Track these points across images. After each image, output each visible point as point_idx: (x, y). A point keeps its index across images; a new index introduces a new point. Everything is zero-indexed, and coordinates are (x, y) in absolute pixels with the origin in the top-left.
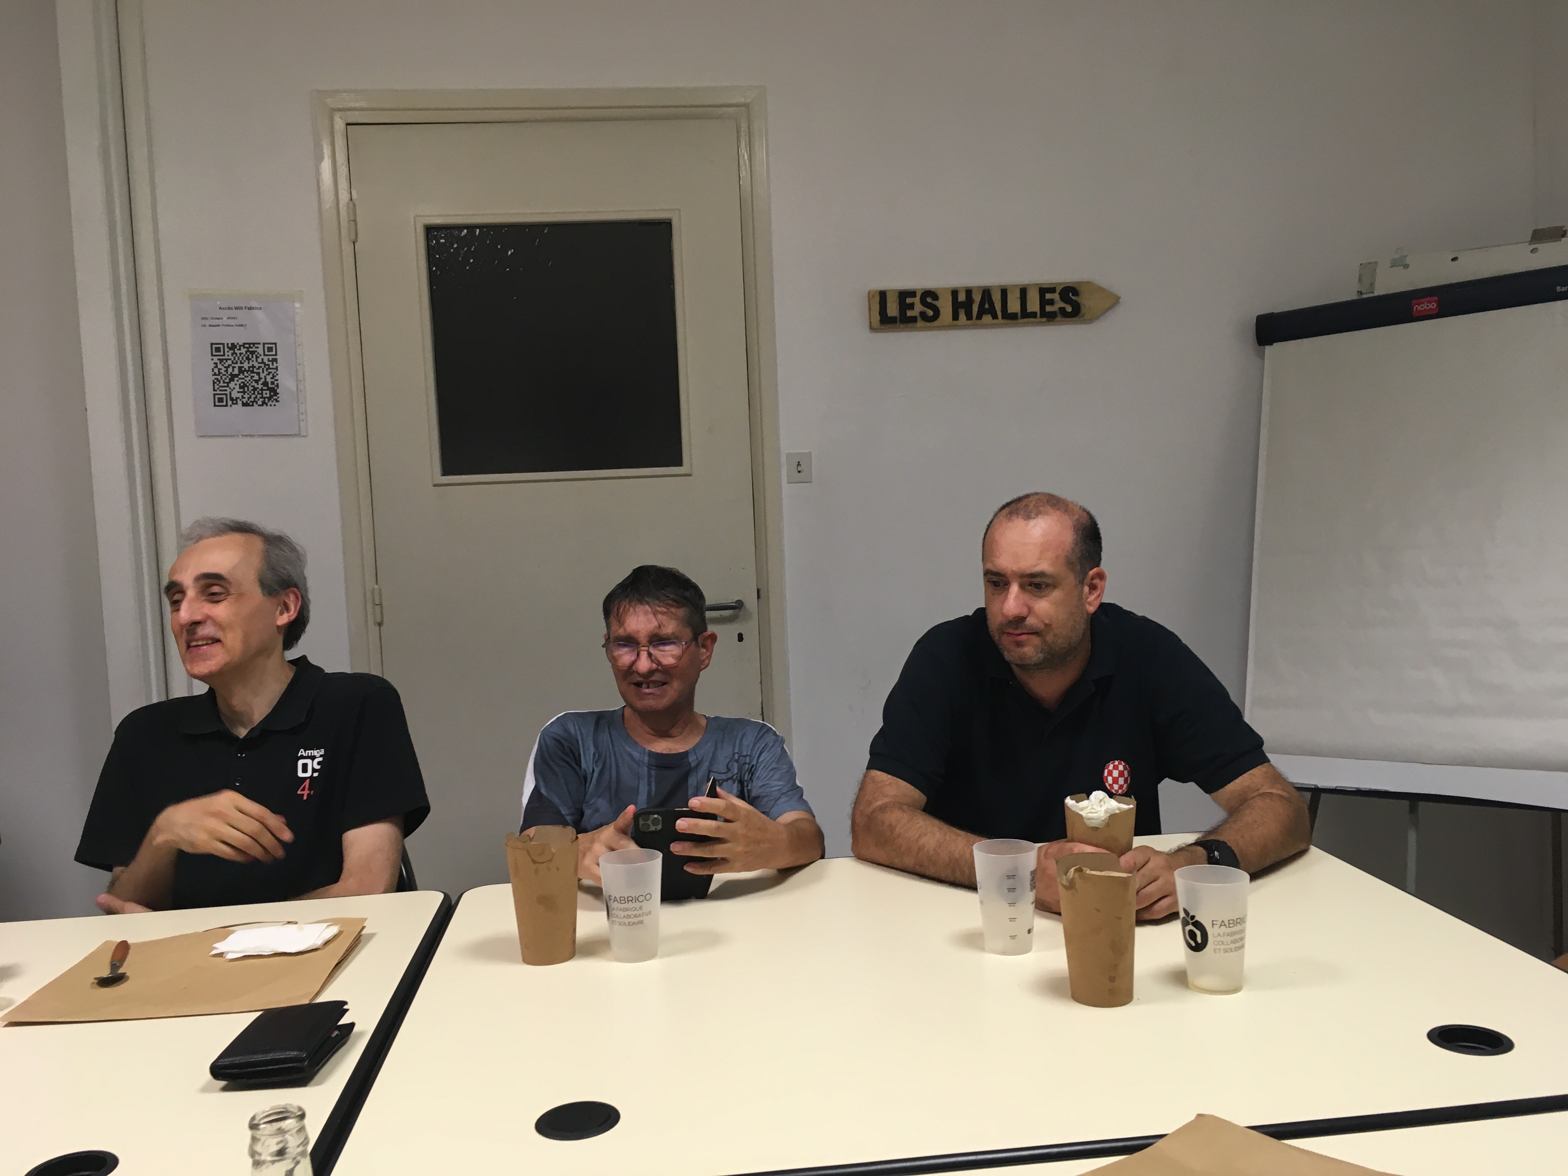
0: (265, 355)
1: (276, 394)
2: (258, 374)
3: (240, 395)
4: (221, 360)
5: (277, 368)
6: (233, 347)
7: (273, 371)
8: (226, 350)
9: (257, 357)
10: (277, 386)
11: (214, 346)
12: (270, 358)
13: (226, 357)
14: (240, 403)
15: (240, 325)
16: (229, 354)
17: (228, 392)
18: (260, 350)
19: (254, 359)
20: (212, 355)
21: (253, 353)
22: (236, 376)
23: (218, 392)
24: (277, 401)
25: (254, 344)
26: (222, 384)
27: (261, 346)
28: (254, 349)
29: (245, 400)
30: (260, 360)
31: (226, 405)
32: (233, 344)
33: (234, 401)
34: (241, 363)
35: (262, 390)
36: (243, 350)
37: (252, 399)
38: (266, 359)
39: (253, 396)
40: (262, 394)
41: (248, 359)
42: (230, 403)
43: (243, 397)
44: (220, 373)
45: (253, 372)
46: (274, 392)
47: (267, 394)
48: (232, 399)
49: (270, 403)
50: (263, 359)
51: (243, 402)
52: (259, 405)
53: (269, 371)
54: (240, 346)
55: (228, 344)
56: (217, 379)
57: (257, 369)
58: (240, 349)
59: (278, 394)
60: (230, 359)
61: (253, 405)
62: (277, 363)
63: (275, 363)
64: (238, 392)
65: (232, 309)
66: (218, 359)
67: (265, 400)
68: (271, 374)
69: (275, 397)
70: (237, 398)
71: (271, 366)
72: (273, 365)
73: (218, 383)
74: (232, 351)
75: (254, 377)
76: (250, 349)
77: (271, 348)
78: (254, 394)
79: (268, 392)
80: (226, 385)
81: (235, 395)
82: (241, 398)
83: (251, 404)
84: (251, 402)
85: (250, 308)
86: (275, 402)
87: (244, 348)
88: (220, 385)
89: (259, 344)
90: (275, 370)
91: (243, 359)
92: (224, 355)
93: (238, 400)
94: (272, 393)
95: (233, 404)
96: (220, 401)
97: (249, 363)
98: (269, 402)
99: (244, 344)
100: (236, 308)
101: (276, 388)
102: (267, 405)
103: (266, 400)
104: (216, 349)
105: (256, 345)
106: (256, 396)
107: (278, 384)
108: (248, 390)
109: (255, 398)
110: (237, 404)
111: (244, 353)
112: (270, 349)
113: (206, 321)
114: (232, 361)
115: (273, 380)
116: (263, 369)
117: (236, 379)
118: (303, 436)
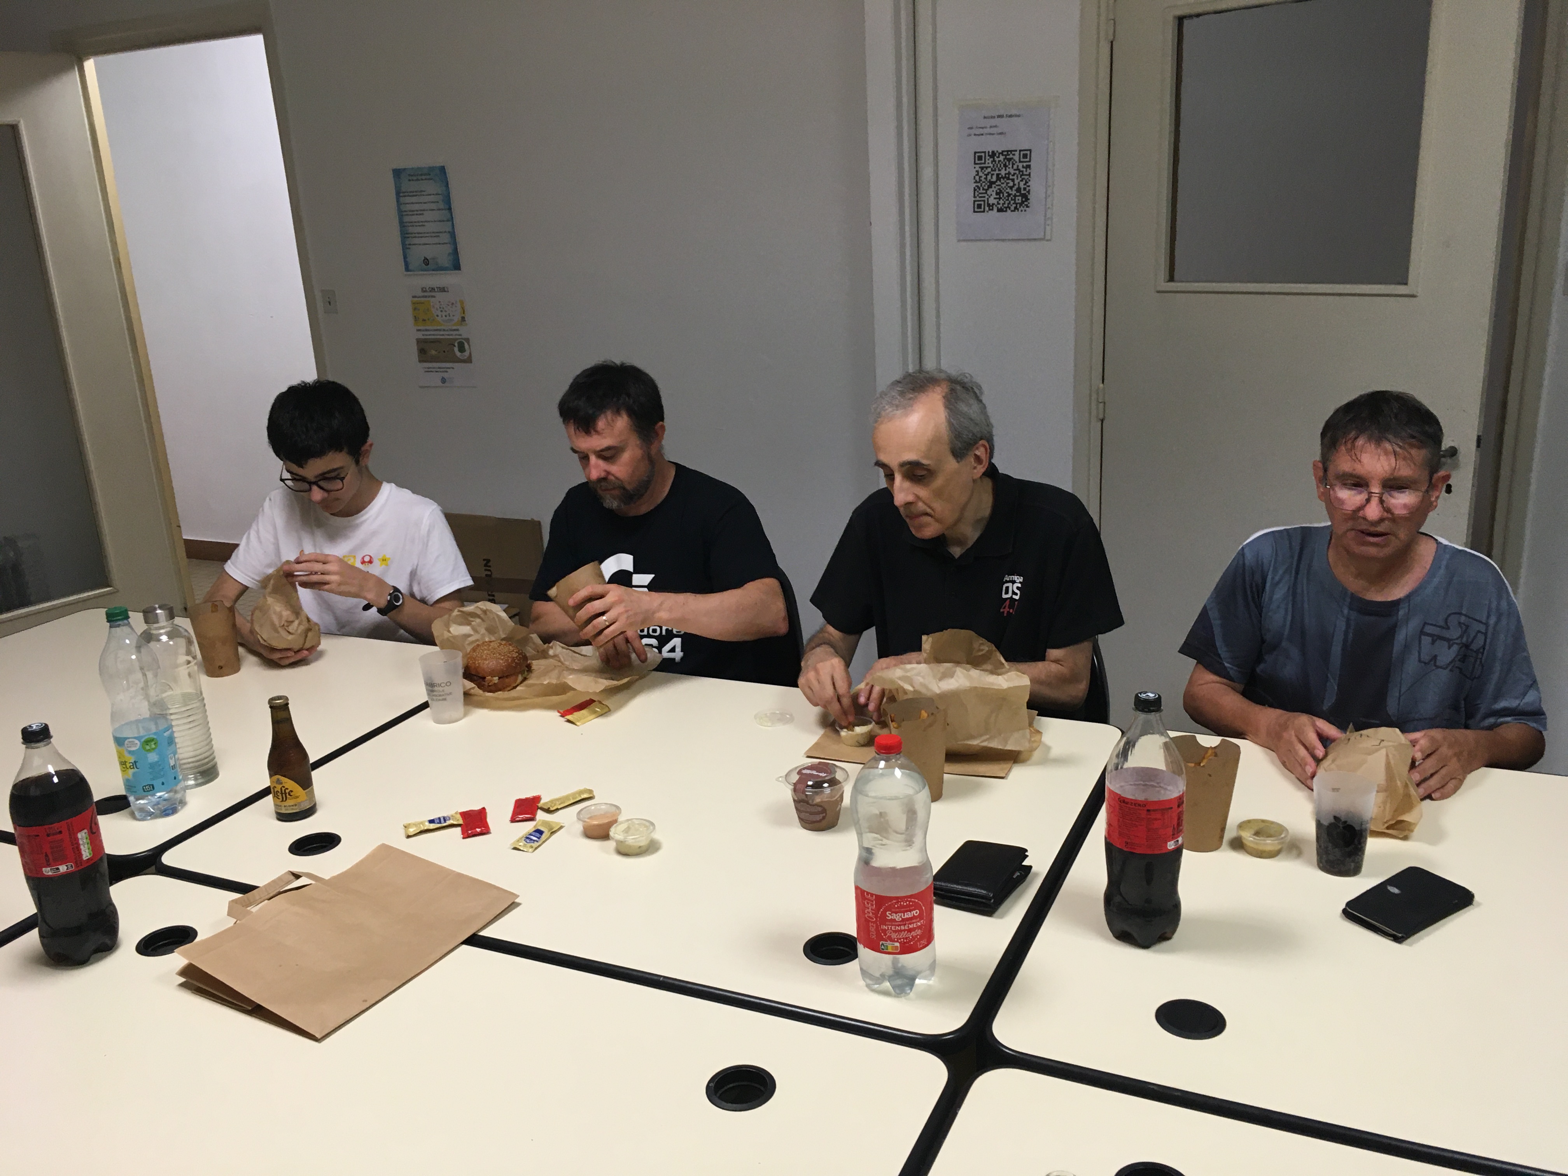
0: (1020, 162)
1: (1027, 199)
2: (1013, 180)
3: (995, 202)
4: (982, 168)
5: (1029, 175)
6: (993, 155)
7: (1026, 177)
8: (988, 157)
9: (1013, 164)
10: (1029, 192)
11: (977, 154)
12: (1025, 164)
13: (987, 165)
14: (995, 209)
15: (1001, 133)
16: (989, 161)
17: (986, 199)
18: (1016, 158)
19: (1011, 166)
20: (975, 163)
21: (1009, 160)
22: (994, 183)
23: (978, 199)
24: (1027, 207)
25: (1011, 151)
26: (981, 191)
27: (1017, 153)
28: (1011, 156)
29: (999, 206)
30: (1015, 167)
31: (984, 211)
32: (993, 152)
33: (991, 207)
34: (999, 170)
35: (1015, 196)
36: (1002, 158)
37: (1006, 205)
38: (1020, 166)
39: (1007, 202)
40: (1015, 200)
41: (1005, 166)
42: (987, 208)
43: (998, 204)
44: (980, 180)
45: (1008, 179)
46: (1025, 198)
47: (1019, 199)
48: (989, 205)
49: (1022, 208)
50: (1018, 166)
51: (998, 208)
52: (1012, 211)
53: (1023, 177)
54: (999, 154)
55: (989, 152)
56: (977, 186)
57: (1012, 175)
58: (999, 157)
59: (1029, 199)
60: (990, 167)
61: (1006, 211)
62: (1030, 169)
63: (1028, 169)
64: (995, 198)
65: (994, 117)
66: (980, 167)
67: (1017, 206)
68: (1024, 181)
69: (1026, 203)
70: (993, 204)
71: (1025, 173)
72: (1026, 171)
73: (978, 190)
74: (992, 159)
75: (1009, 183)
76: (1008, 157)
77: (1026, 155)
78: (1008, 200)
80: (985, 192)
81: (992, 201)
82: (996, 204)
83: (1005, 209)
84: (1005, 207)
85: (1011, 116)
86: (1025, 208)
87: (1003, 155)
89: (1016, 151)
90: (1028, 177)
91: (1000, 166)
92: (985, 163)
93: (994, 206)
94: (1023, 199)
95: (990, 210)
96: (978, 208)
97: (1006, 170)
98: (1020, 207)
99: (1003, 151)
100: (999, 116)
101: (1027, 194)
102: (1018, 210)
104: (979, 157)
105: (1013, 153)
106: (1010, 202)
107: (1029, 190)
108: (1003, 196)
109: (1008, 204)
110: (992, 210)
111: (1002, 160)
113: (973, 131)
114: (992, 169)
115: (1025, 186)
116: (1017, 177)
117: (993, 186)
118: (1048, 240)
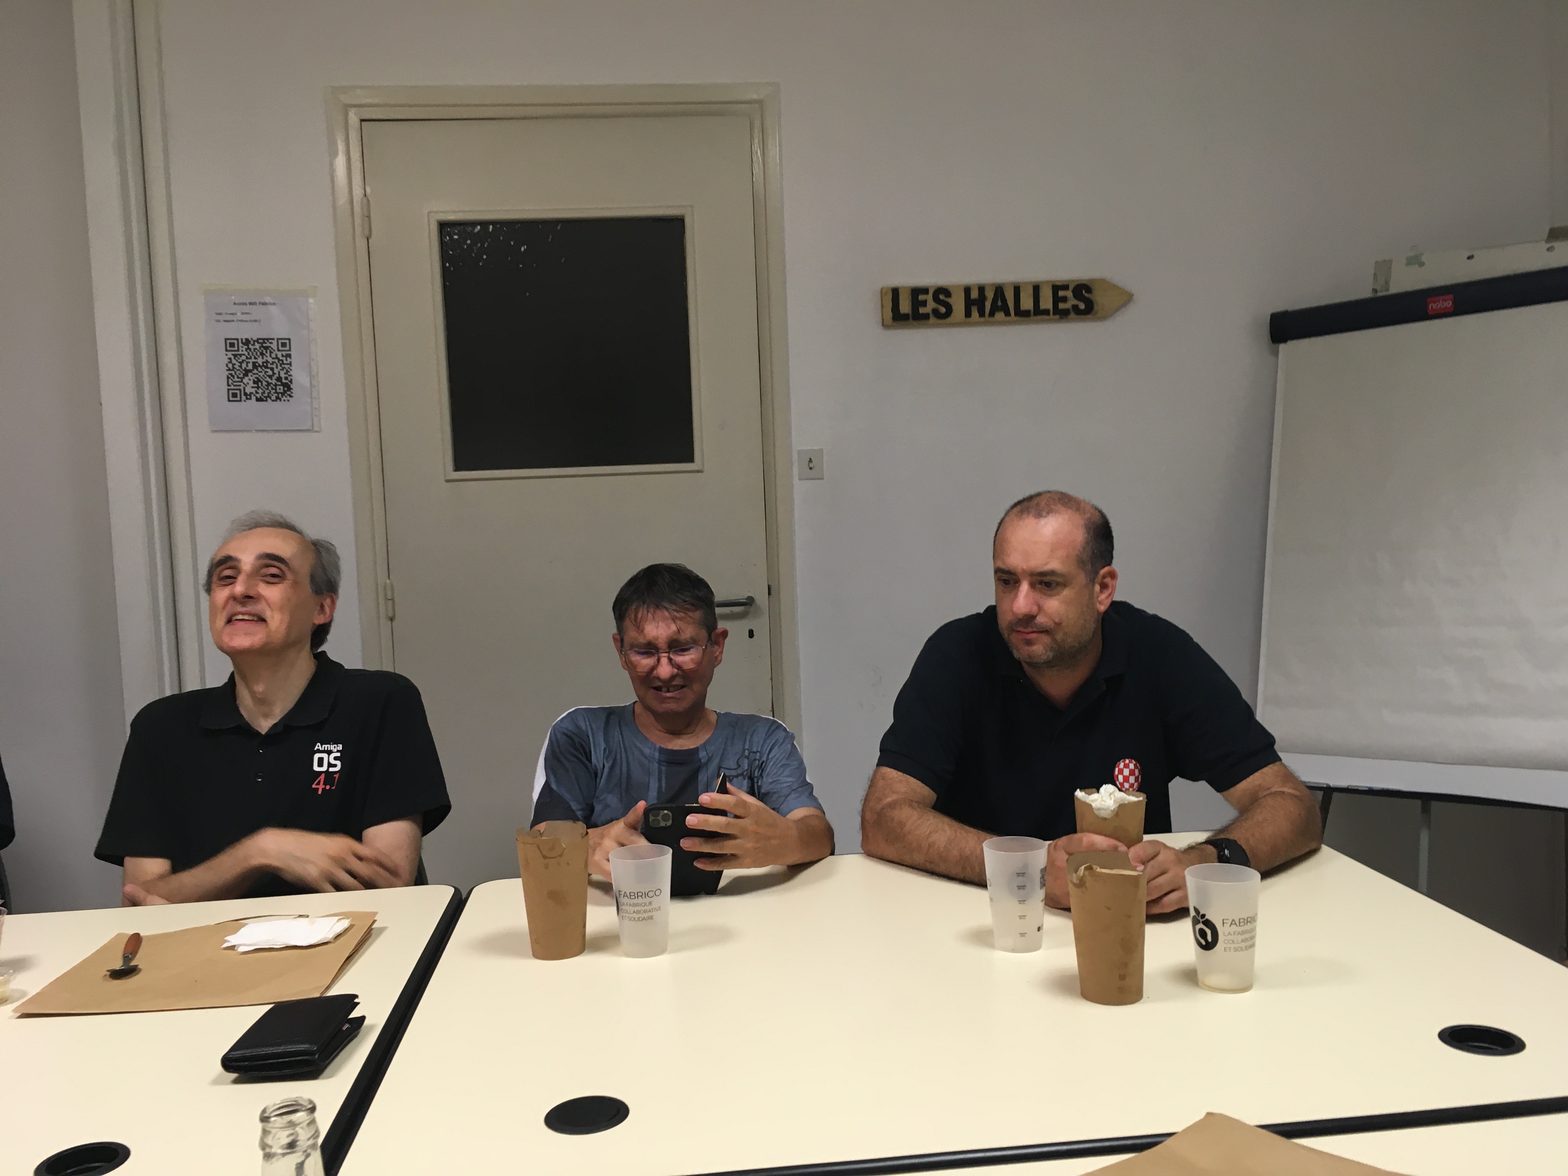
0: (279, 350)
1: (290, 389)
2: (272, 369)
3: (253, 390)
4: (235, 356)
5: (290, 364)
6: (247, 342)
7: (287, 366)
8: (241, 345)
9: (271, 352)
10: (291, 381)
11: (228, 342)
12: (284, 353)
13: (240, 352)
14: (254, 398)
15: (255, 321)
16: (243, 348)
17: (242, 388)
18: (274, 346)
19: (268, 355)
20: (227, 350)
21: (266, 348)
22: (250, 371)
23: (232, 387)
24: (291, 396)
25: (268, 339)
26: (236, 379)
27: (275, 342)
28: (268, 344)
29: (258, 396)
30: (273, 355)
31: (240, 401)
32: (247, 340)
33: (248, 396)
34: (255, 358)
35: (276, 385)
36: (257, 346)
37: (266, 395)
38: (279, 355)
39: (267, 391)
40: (276, 389)
41: (262, 354)
42: (244, 398)
43: (257, 392)
44: (234, 368)
45: (267, 367)
46: (288, 387)
47: (280, 389)
48: (246, 394)
49: (284, 398)
50: (276, 355)
51: (257, 397)
52: (273, 401)
53: (283, 366)
54: (254, 341)
55: (242, 339)
56: (231, 374)
57: (271, 364)
58: (254, 345)
59: (292, 389)
60: (244, 355)
61: (266, 401)
62: (290, 358)
63: (288, 359)
64: (253, 387)
65: (246, 304)
66: (233, 355)
67: (278, 395)
68: (285, 370)
69: (288, 393)
70: (251, 393)
71: (285, 362)
72: (286, 360)
73: (232, 378)
74: (246, 347)
75: (267, 372)
76: (264, 345)
77: (285, 343)
78: (268, 389)
79: (282, 387)
80: (240, 380)
81: (249, 390)
82: (254, 393)
83: (265, 399)
84: (265, 397)
85: (264, 304)
86: (288, 398)
87: (258, 343)
88: (234, 380)
89: (273, 339)
90: (289, 366)
91: (257, 354)
92: (238, 350)
93: (252, 395)
94: (286, 388)
95: (247, 399)
96: (234, 396)
97: (263, 358)
98: (282, 397)
99: (258, 339)
100: (251, 304)
101: (289, 383)
102: (280, 400)
103: (280, 395)
104: (230, 344)
105: (270, 341)
106: (270, 392)
107: (291, 380)
108: (262, 385)
109: (268, 393)
110: (250, 399)
111: (258, 348)
112: (284, 345)
113: (221, 317)
114: (247, 357)
115: (287, 376)
116: (277, 365)
117: (250, 374)
118: (317, 432)
